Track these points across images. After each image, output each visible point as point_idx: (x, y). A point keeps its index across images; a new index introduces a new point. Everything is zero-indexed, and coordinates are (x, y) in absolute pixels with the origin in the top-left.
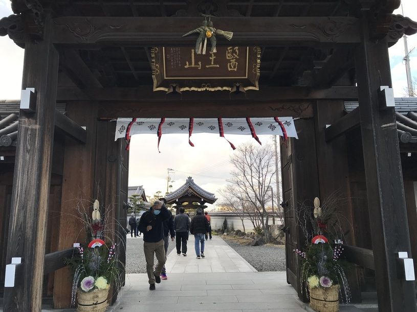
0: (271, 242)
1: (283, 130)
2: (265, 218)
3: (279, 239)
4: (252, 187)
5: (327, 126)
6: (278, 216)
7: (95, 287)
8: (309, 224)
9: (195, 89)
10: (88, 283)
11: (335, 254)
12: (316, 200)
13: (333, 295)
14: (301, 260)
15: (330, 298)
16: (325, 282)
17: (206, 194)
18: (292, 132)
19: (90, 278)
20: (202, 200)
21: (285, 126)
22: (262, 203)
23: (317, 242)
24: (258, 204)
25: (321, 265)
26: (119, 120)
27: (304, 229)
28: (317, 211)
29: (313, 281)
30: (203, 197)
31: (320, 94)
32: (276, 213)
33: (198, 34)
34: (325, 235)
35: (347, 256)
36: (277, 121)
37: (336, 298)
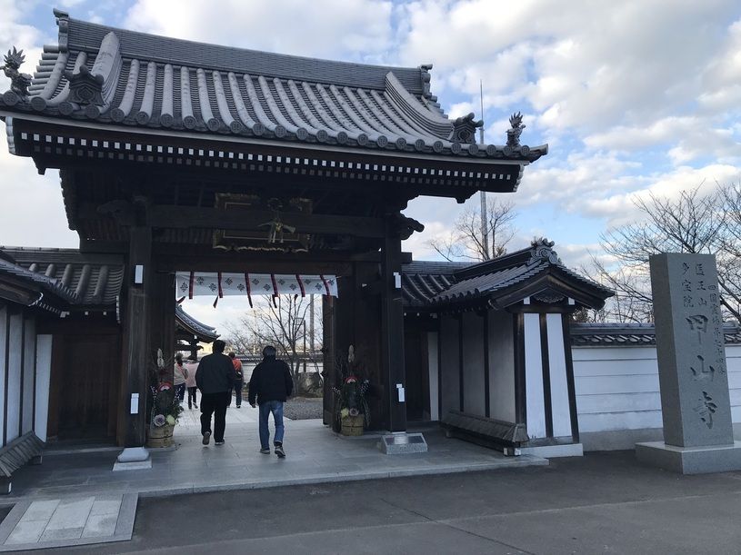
0: (301, 395)
1: (327, 290)
2: (295, 364)
3: (311, 391)
4: (280, 322)
5: (364, 285)
6: (311, 361)
7: (167, 423)
8: (344, 367)
9: (252, 248)
10: (160, 420)
11: (362, 390)
12: (351, 348)
13: (359, 422)
14: (337, 396)
15: (357, 424)
16: (354, 412)
17: (202, 329)
18: (334, 291)
19: (161, 416)
20: (196, 337)
21: (329, 285)
22: (292, 343)
23: (349, 382)
24: (287, 344)
25: (352, 399)
26: (178, 273)
27: (340, 372)
28: (351, 357)
29: (345, 412)
30: (197, 334)
31: (358, 257)
32: (308, 356)
33: (269, 226)
34: (356, 376)
35: (371, 391)
36: (322, 279)
37: (361, 424)
